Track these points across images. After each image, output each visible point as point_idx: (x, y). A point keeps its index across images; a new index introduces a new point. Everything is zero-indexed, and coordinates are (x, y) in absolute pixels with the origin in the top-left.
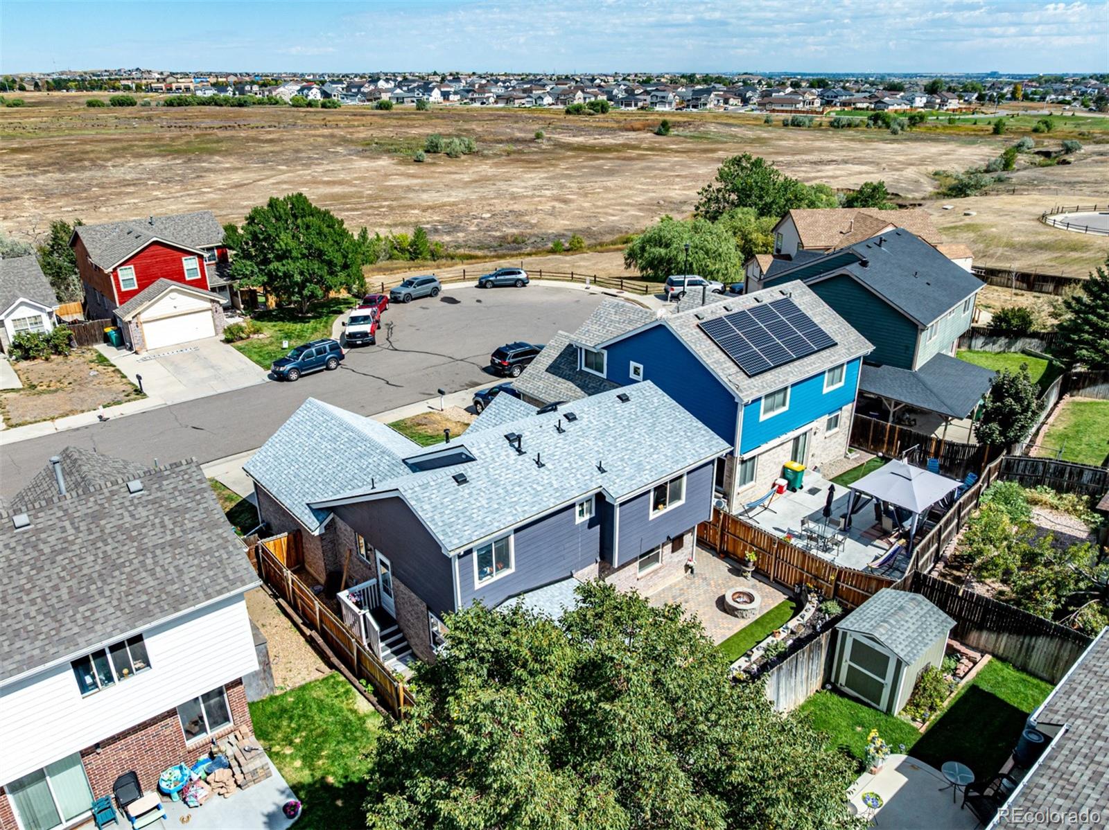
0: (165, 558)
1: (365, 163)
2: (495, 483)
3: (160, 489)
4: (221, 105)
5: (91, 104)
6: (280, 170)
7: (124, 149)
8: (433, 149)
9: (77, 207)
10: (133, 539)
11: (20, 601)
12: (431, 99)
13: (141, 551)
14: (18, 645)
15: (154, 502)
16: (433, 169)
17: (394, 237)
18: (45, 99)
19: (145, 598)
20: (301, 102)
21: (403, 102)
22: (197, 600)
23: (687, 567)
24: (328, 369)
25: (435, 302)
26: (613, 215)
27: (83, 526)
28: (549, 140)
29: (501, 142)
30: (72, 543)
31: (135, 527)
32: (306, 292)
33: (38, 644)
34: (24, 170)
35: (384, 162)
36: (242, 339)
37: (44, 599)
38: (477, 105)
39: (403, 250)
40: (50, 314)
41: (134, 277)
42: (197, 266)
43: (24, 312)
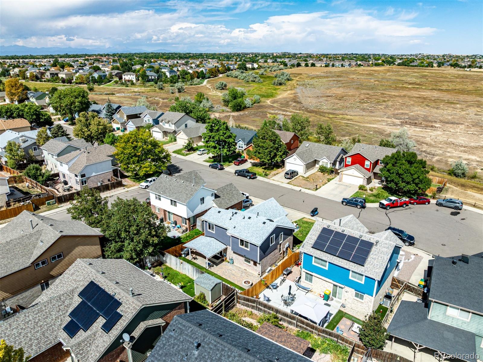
10: (186, 191)
13: (184, 193)
14: (168, 194)
19: (178, 197)
25: (449, 211)
27: (185, 186)
30: (182, 187)
37: (174, 191)
40: (330, 163)
41: (350, 161)
42: (369, 164)
43: (325, 160)
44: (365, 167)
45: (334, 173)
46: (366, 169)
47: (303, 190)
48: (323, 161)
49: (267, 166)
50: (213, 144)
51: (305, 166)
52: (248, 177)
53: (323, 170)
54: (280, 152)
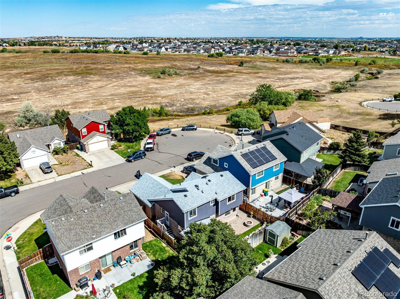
0: (129, 213)
1: (141, 78)
2: (193, 197)
3: (126, 199)
4: (89, 53)
5: (45, 52)
6: (114, 81)
7: (61, 73)
8: (163, 73)
9: (50, 95)
10: (122, 209)
11: (104, 221)
12: (162, 51)
13: (124, 212)
14: (106, 229)
15: (125, 201)
16: (164, 80)
17: (154, 109)
18: (28, 50)
19: (126, 221)
20: (117, 52)
21: (152, 52)
22: (136, 221)
23: (237, 215)
24: (142, 158)
25: (169, 135)
26: (223, 100)
27: (113, 207)
28: (202, 68)
29: (186, 70)
30: (111, 210)
31: (122, 207)
32: (134, 135)
33: (109, 229)
34: (30, 81)
35: (147, 78)
36: (116, 148)
37: (108, 221)
38: (177, 53)
39: (156, 113)
41: (86, 131)
42: (103, 127)
43: (57, 142)
44: (100, 131)
47: (84, 172)
51: (49, 154)
52: (13, 194)
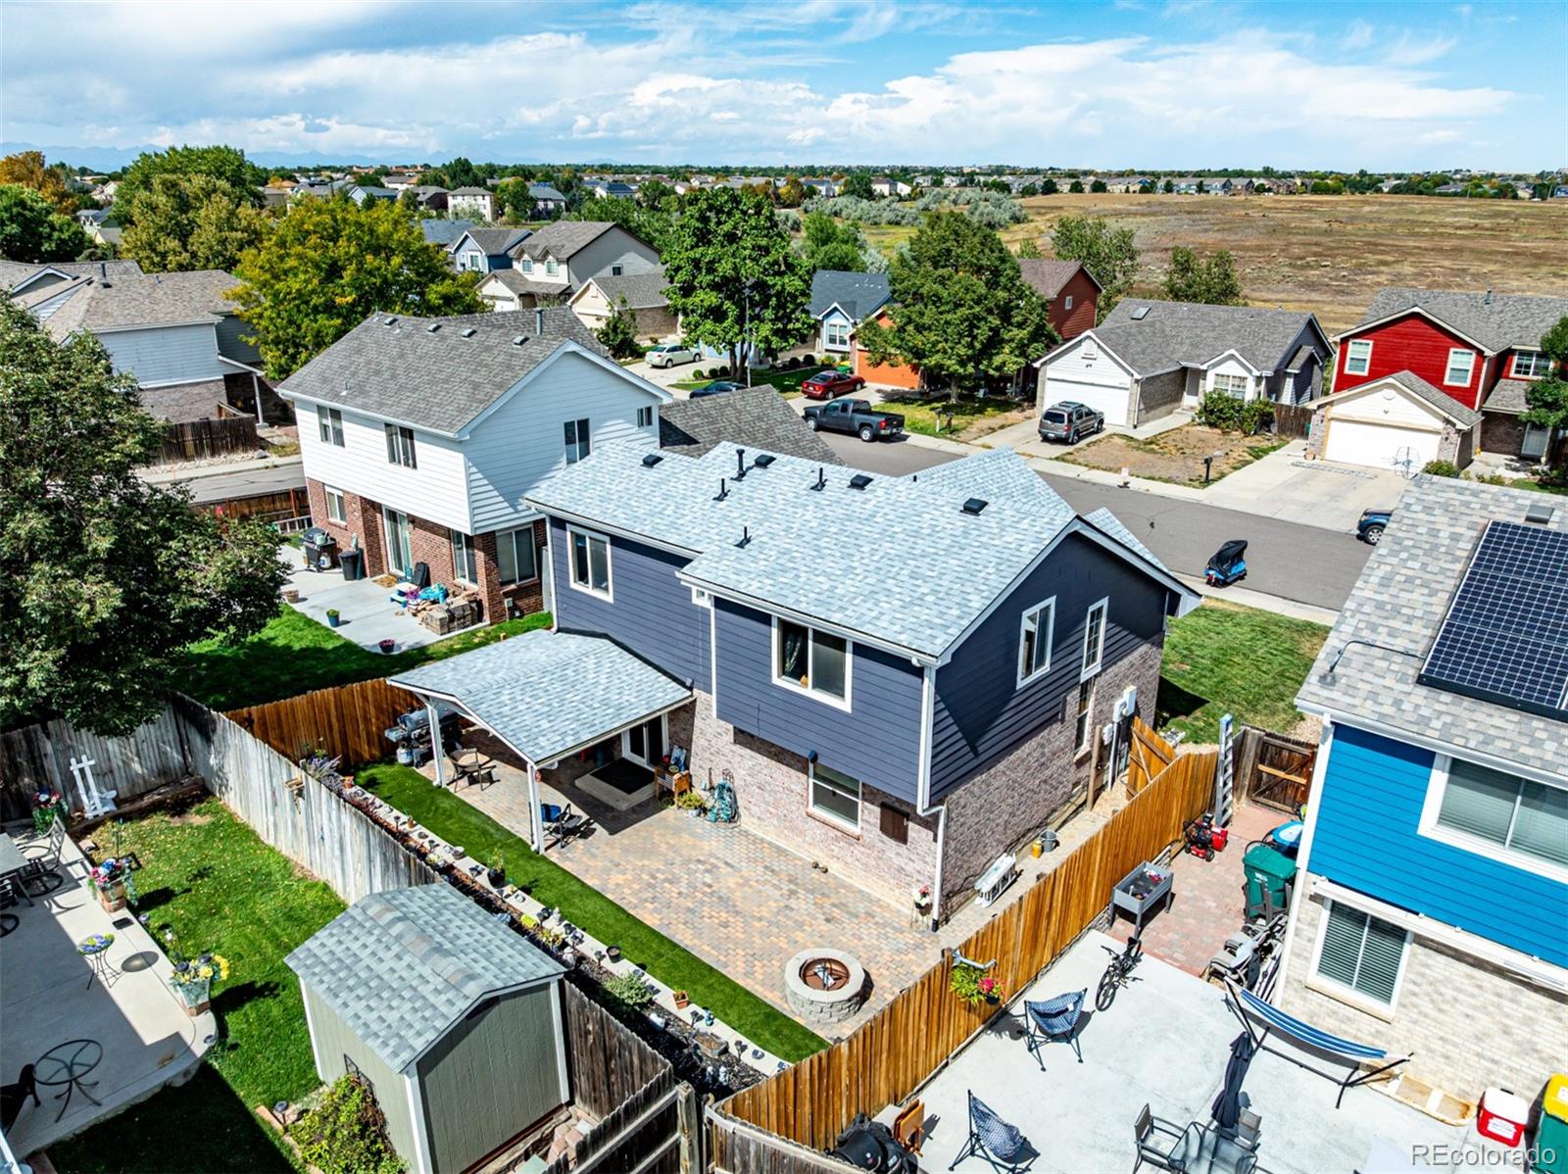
0: (461, 391)
3: (526, 349)
10: (474, 371)
11: (408, 374)
13: (464, 380)
14: (375, 394)
15: (512, 355)
19: (424, 406)
27: (475, 352)
30: (461, 357)
31: (485, 365)
33: (377, 399)
37: (413, 378)
40: (1259, 379)
41: (1368, 357)
42: (1471, 367)
43: (1232, 369)
44: (1447, 382)
45: (1274, 429)
46: (1451, 391)
47: (1138, 484)
48: (1220, 370)
49: (953, 401)
50: (712, 298)
51: (1137, 389)
52: (866, 434)
53: (1219, 414)
54: (1020, 326)
